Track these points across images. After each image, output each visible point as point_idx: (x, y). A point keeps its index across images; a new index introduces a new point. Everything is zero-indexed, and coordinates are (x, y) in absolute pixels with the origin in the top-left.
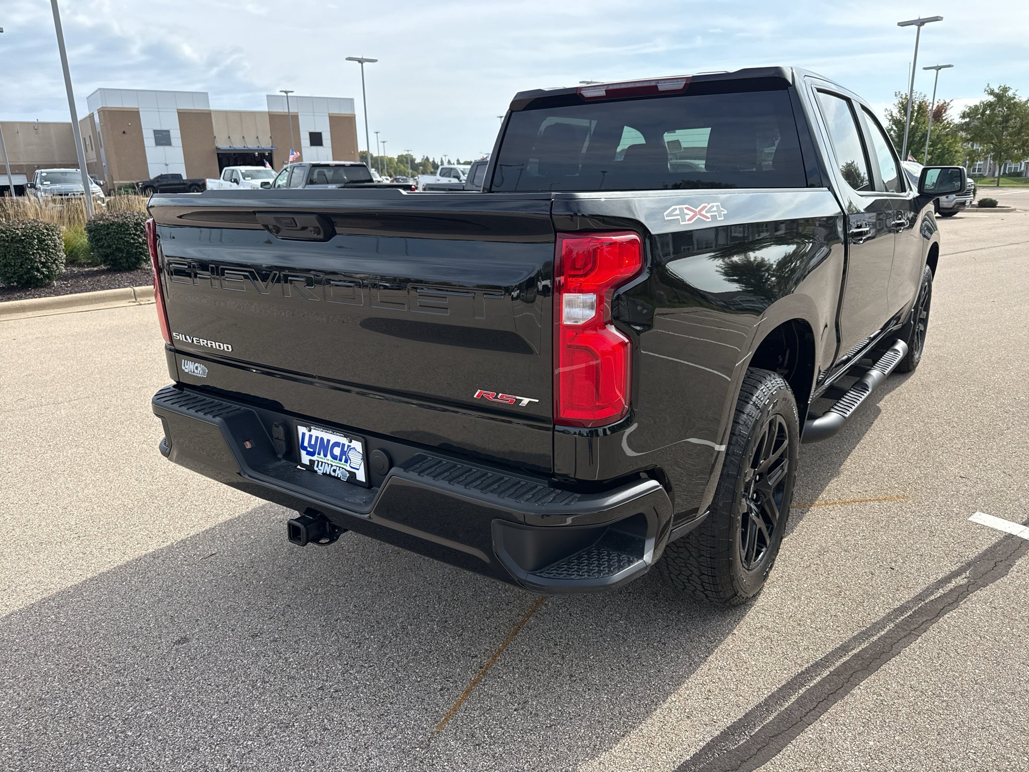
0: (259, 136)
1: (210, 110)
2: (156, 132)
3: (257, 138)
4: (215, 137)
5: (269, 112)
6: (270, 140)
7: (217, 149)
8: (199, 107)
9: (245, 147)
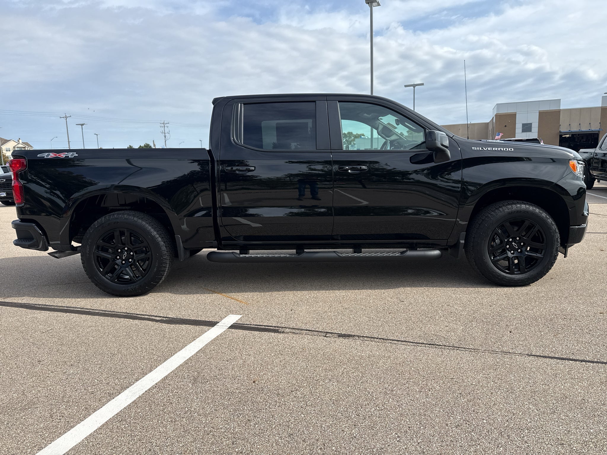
0: (591, 123)
1: (560, 110)
2: (524, 125)
3: (590, 124)
4: (560, 125)
5: (602, 107)
6: (599, 124)
7: (560, 132)
8: (553, 108)
9: (579, 130)
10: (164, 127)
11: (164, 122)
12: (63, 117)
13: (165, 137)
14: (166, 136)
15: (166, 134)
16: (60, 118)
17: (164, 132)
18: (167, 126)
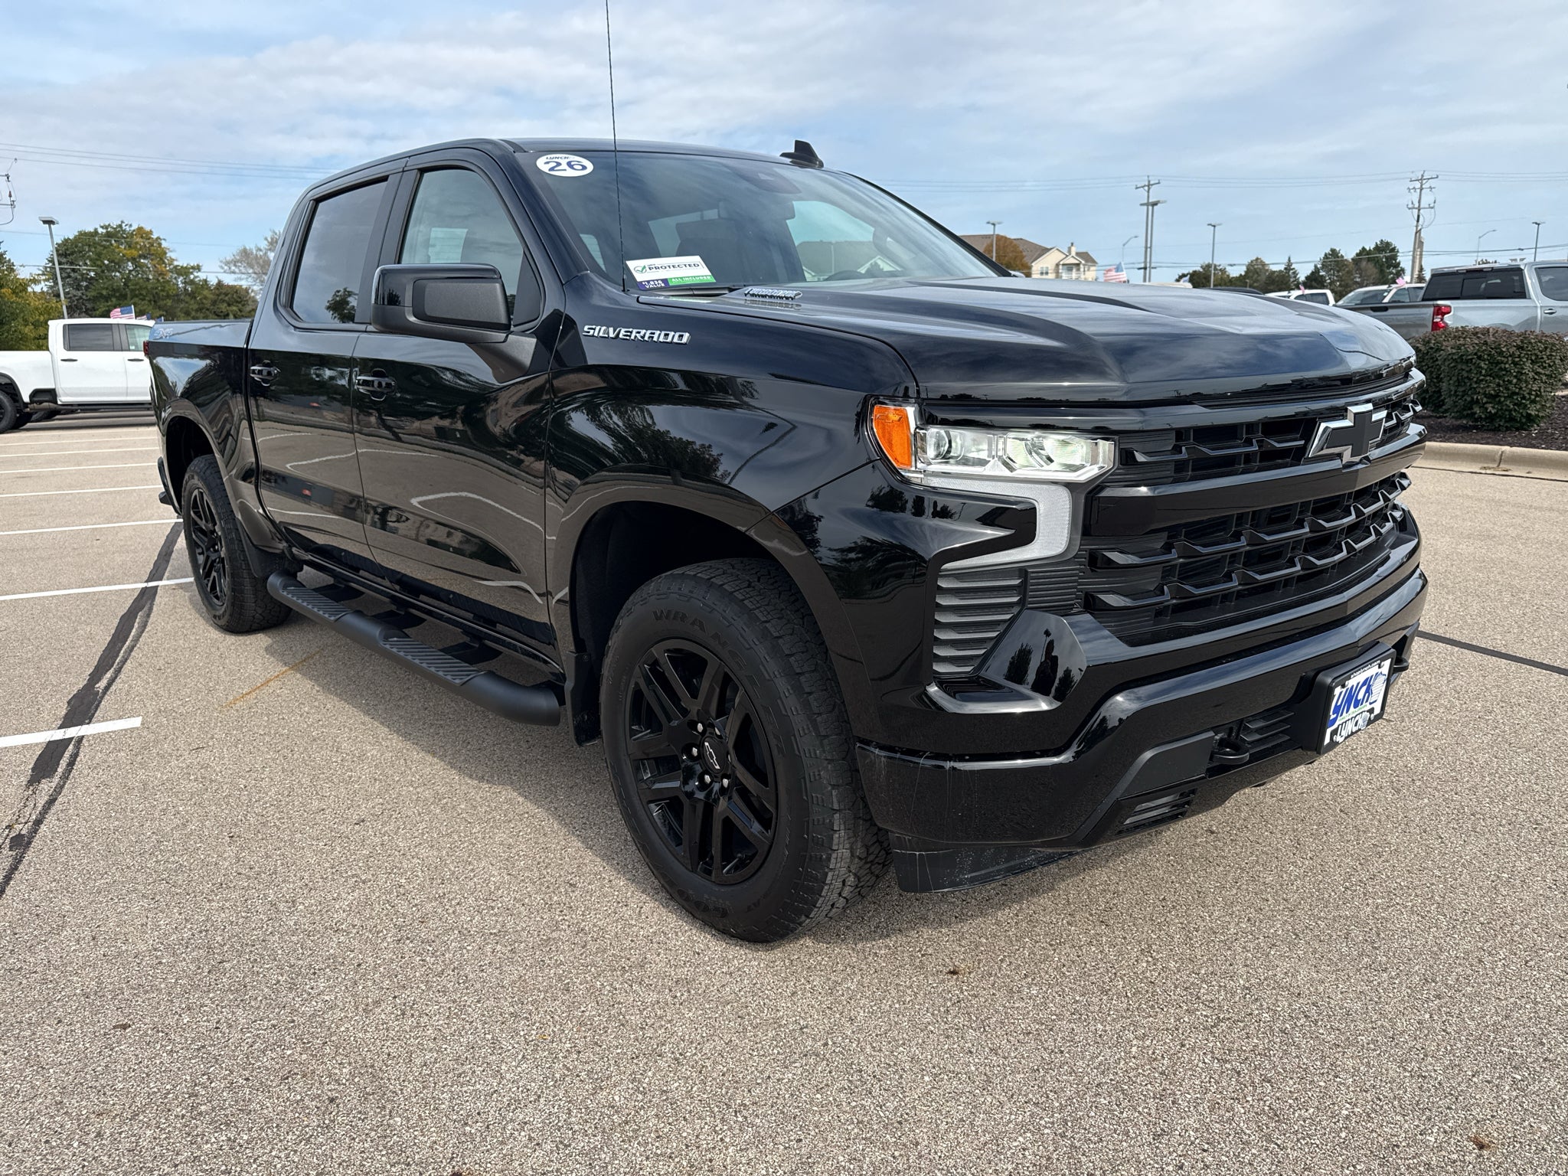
10: (1418, 191)
11: (1422, 176)
12: (1143, 187)
13: (1418, 221)
14: (1421, 217)
15: (1421, 211)
16: (1137, 188)
17: (1417, 205)
18: (1431, 188)
